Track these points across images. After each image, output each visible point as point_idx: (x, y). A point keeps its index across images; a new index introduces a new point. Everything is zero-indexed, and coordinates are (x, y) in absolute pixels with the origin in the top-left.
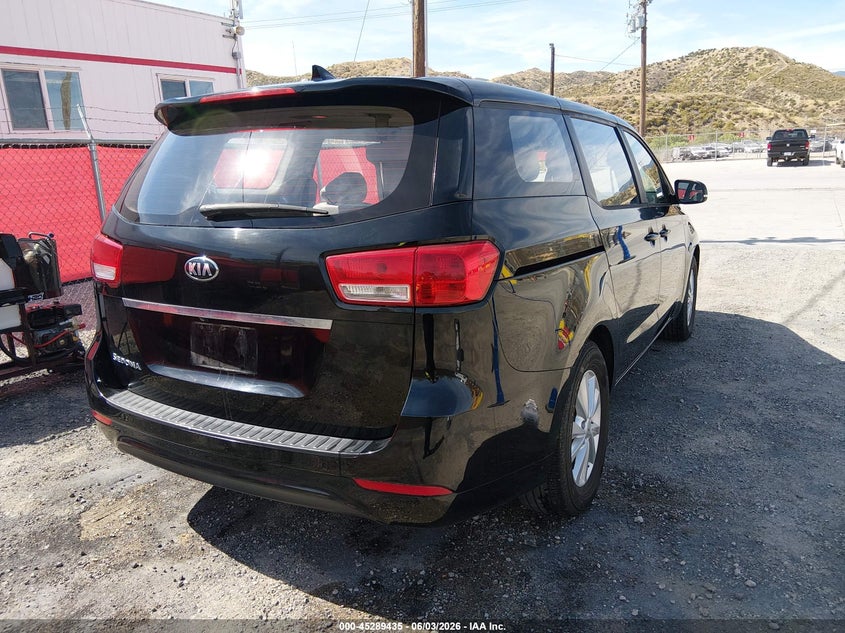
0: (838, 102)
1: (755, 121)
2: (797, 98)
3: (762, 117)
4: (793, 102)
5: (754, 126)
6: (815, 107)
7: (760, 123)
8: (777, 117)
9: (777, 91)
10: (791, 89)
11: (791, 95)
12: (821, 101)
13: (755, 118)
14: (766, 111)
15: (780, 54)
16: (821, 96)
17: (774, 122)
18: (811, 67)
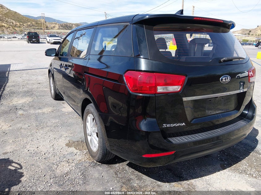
0: (26, 24)
1: (2, 28)
2: (14, 22)
3: (4, 27)
4: (13, 23)
5: (2, 30)
6: (20, 25)
7: (4, 29)
8: (10, 27)
9: (7, 19)
10: (11, 19)
11: (12, 21)
12: (21, 24)
13: (2, 27)
14: (6, 25)
15: (5, 7)
16: (21, 22)
17: (9, 29)
18: (16, 13)
